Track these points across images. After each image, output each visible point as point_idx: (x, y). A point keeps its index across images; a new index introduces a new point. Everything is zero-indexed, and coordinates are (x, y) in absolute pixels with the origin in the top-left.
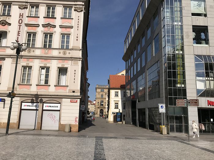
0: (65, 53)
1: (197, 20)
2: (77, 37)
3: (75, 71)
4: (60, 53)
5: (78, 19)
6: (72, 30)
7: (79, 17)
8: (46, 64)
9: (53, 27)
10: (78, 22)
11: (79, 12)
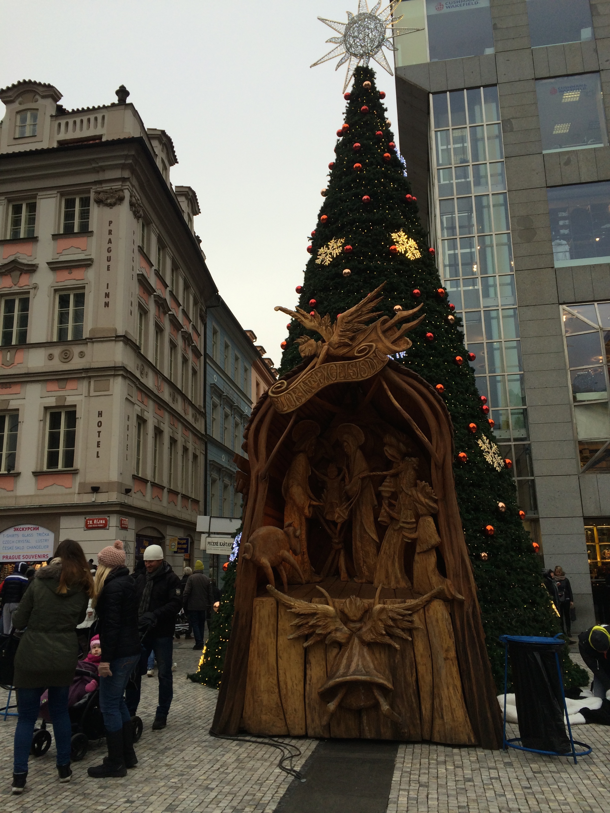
1: (568, 162)
2: (107, 295)
3: (100, 414)
4: (51, 357)
5: (110, 232)
6: (90, 273)
7: (110, 222)
8: (8, 401)
9: (26, 272)
10: (110, 241)
11: (111, 205)
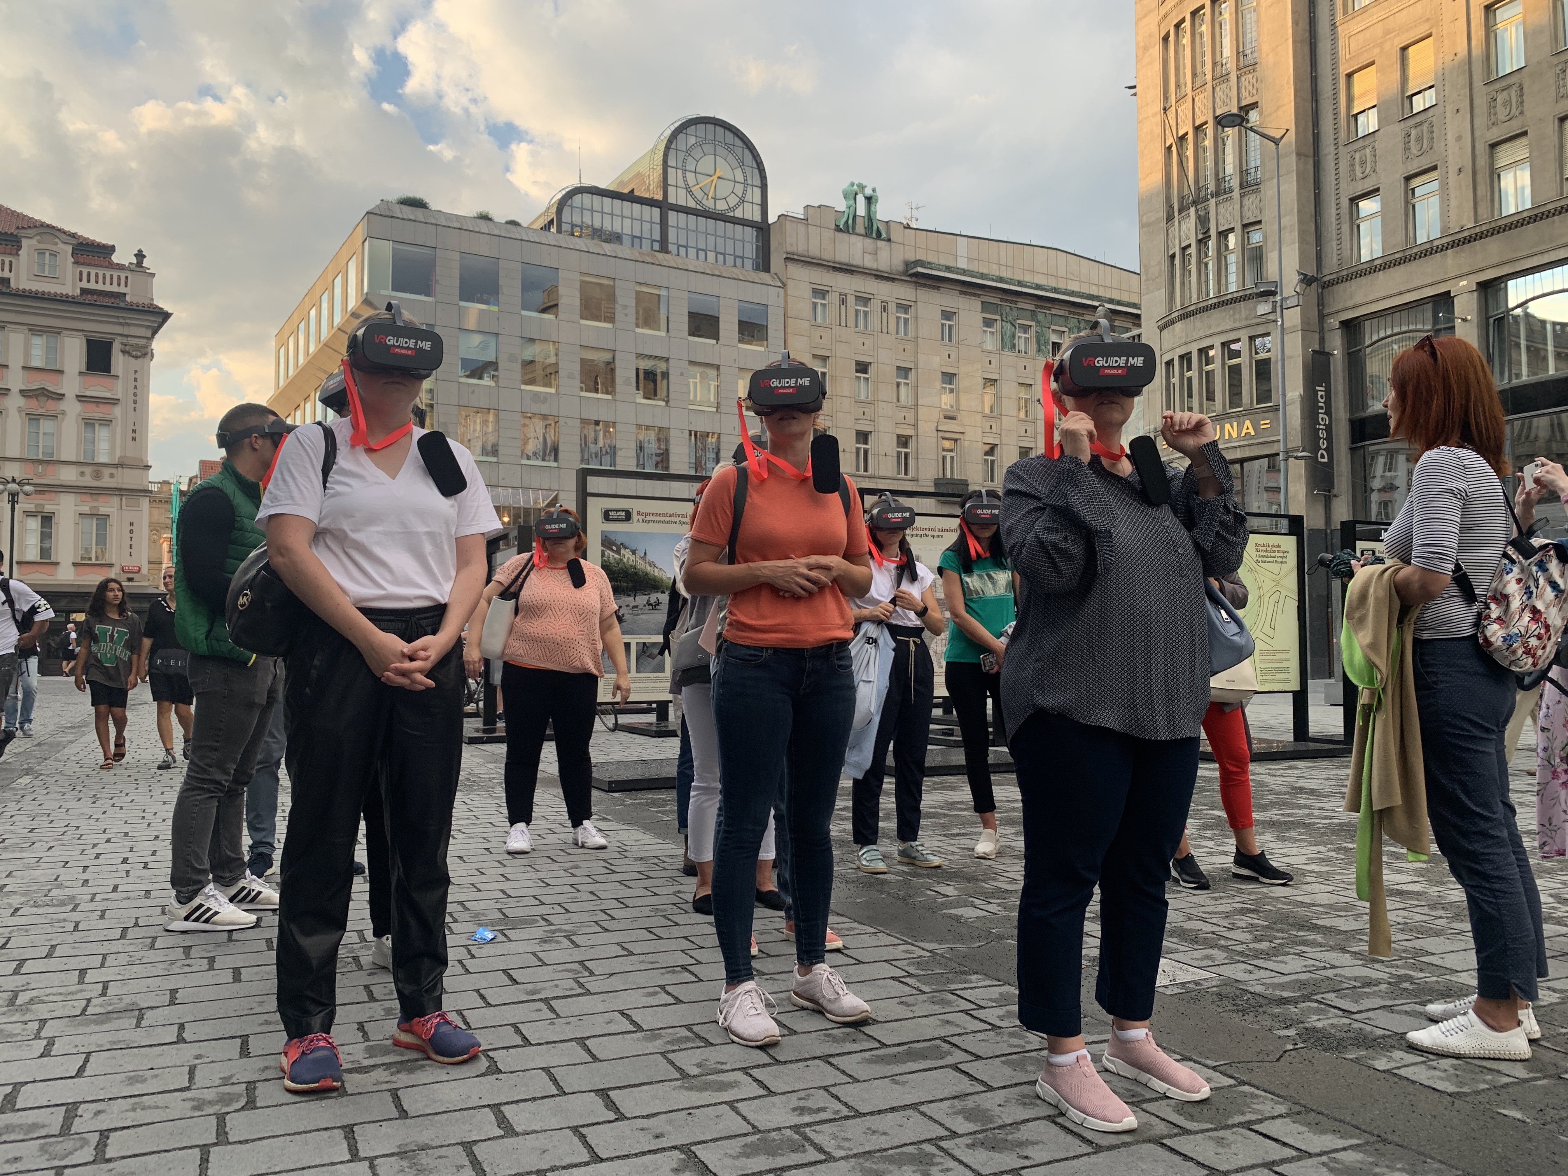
0: (97, 476)
1: (473, 392)
2: (134, 431)
3: (132, 524)
4: (82, 474)
5: (136, 380)
6: (117, 411)
7: (136, 372)
8: (43, 506)
9: (53, 399)
10: (135, 387)
11: (137, 357)
